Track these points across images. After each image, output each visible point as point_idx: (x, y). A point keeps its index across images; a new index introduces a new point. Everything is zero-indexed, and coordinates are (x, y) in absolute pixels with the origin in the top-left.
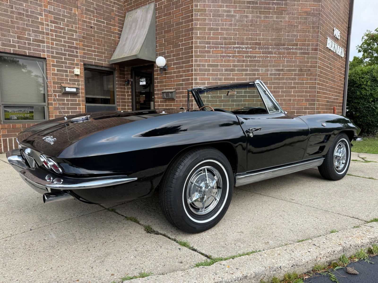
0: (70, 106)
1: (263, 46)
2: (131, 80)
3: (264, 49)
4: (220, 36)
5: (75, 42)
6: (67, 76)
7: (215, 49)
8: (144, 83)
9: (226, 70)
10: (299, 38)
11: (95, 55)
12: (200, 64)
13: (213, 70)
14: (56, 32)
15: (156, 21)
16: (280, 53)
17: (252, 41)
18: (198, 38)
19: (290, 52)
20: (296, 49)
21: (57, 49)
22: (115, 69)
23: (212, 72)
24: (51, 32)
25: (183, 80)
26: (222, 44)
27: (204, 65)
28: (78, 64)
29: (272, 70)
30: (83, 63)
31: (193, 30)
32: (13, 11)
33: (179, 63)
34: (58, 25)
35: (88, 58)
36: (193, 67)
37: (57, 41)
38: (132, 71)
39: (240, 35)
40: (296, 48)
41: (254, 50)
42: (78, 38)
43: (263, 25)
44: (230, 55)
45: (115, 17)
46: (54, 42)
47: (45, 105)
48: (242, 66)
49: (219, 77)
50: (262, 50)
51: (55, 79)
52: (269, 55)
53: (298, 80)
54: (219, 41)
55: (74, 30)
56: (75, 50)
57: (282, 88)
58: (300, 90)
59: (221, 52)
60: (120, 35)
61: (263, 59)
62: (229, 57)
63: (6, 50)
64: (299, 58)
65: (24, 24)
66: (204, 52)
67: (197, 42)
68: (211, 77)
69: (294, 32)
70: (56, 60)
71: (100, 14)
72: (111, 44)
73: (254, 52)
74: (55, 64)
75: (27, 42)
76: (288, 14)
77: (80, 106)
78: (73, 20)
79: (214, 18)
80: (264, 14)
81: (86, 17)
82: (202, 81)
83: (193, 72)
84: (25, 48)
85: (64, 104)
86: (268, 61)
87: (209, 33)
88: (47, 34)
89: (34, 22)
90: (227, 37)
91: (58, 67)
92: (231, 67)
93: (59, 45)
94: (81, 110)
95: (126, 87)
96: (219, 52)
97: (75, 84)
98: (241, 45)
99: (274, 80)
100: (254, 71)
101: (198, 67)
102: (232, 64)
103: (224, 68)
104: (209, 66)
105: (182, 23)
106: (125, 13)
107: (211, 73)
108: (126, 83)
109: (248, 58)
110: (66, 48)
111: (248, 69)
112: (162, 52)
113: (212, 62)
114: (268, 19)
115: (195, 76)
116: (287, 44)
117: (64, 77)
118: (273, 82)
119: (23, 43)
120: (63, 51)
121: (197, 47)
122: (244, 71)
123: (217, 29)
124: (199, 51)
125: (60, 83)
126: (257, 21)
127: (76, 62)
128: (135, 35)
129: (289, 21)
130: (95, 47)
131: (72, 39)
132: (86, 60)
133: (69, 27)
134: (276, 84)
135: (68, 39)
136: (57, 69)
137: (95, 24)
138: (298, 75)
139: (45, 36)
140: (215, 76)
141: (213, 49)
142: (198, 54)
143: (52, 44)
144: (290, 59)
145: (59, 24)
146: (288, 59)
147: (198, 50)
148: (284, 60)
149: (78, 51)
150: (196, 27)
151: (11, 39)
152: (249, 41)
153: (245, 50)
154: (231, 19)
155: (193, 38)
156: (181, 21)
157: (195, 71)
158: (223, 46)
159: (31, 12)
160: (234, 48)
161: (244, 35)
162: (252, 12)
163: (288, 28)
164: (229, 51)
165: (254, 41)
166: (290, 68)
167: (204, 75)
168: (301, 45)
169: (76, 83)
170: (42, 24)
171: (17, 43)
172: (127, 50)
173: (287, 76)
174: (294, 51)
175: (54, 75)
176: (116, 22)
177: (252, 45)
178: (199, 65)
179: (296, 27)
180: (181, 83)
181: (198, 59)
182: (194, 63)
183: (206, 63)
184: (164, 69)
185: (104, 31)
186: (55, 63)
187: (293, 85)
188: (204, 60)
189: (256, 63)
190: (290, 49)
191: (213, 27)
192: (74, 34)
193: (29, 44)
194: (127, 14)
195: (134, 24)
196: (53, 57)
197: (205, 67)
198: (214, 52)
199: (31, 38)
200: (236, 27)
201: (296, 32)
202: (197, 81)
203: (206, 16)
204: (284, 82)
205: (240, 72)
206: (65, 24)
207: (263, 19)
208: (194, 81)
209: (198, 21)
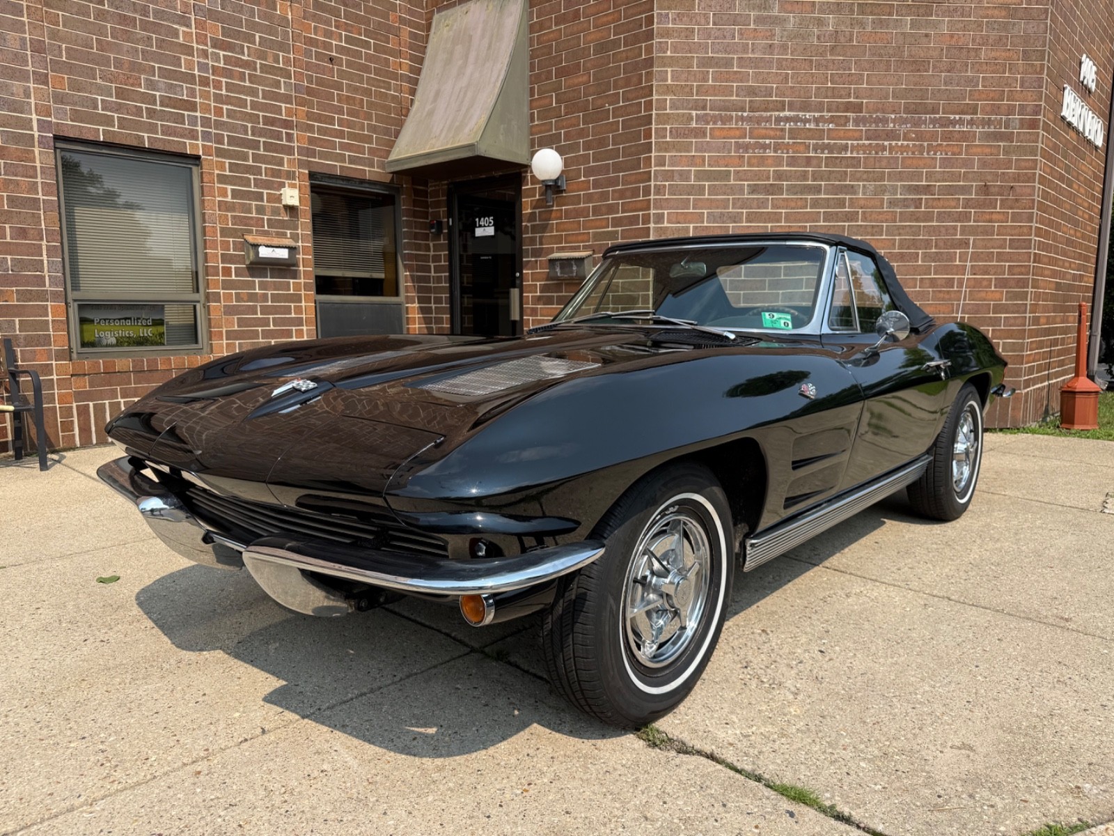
0: (270, 303)
1: (867, 115)
2: (448, 222)
3: (871, 123)
4: (735, 84)
5: (283, 105)
6: (260, 210)
7: (719, 125)
8: (490, 231)
9: (754, 189)
10: (980, 88)
11: (344, 147)
12: (673, 170)
13: (713, 190)
14: (229, 74)
15: (531, 39)
16: (920, 137)
17: (833, 97)
18: (668, 90)
19: (951, 131)
20: (971, 122)
21: (232, 128)
22: (398, 190)
23: (709, 195)
24: (213, 74)
25: (616, 222)
26: (743, 110)
27: (684, 176)
28: (294, 172)
29: (897, 189)
30: (307, 172)
31: (652, 66)
32: (105, 10)
33: (606, 169)
34: (236, 53)
35: (323, 155)
36: (650, 181)
37: (231, 104)
38: (449, 194)
39: (799, 79)
40: (972, 119)
41: (841, 125)
42: (293, 94)
43: (870, 50)
44: (767, 141)
45: (400, 28)
46: (225, 107)
47: (198, 302)
48: (804, 176)
49: (731, 210)
50: (865, 126)
51: (228, 219)
52: (886, 143)
53: (974, 221)
54: (734, 98)
55: (281, 69)
56: (284, 131)
57: (927, 244)
58: (982, 253)
59: (738, 133)
60: (416, 82)
61: (870, 154)
62: (765, 147)
63: (84, 131)
64: (979, 150)
65: (137, 50)
66: (687, 132)
67: (664, 101)
68: (706, 211)
69: (967, 71)
70: (229, 163)
71: (357, 19)
72: (388, 110)
73: (842, 132)
74: (227, 173)
75: (144, 106)
76: (950, 12)
77: (301, 302)
78: (279, 39)
79: (719, 29)
80: (875, 15)
81: (315, 27)
82: (679, 223)
83: (652, 197)
84: (141, 126)
85: (252, 297)
86: (885, 161)
87: (701, 76)
88: (205, 82)
89: (164, 45)
90: (759, 86)
91: (234, 185)
92: (768, 179)
93: (238, 115)
94: (304, 316)
95: (431, 245)
96: (732, 133)
97: (284, 235)
98: (800, 111)
99: (900, 221)
100: (841, 193)
101: (667, 181)
102: (772, 169)
103: (746, 183)
104: (701, 175)
105: (616, 44)
106: (429, 15)
107: (708, 199)
108: (433, 230)
109: (823, 153)
110: (259, 123)
111: (821, 185)
112: (551, 135)
113: (710, 165)
114: (887, 28)
115: (655, 208)
116: (943, 108)
117: (254, 215)
118: (899, 228)
119: (134, 110)
120: (250, 132)
121: (664, 119)
122: (809, 193)
123: (728, 63)
124: (671, 132)
125: (239, 234)
126: (851, 34)
127: (286, 168)
128: (463, 82)
129: (952, 36)
130: (341, 122)
131: (276, 97)
132: (317, 160)
133: (266, 60)
134: (907, 234)
135: (263, 98)
136: (233, 190)
137: (340, 49)
138: (978, 204)
139: (198, 88)
140: (718, 208)
141: (715, 123)
142: (668, 139)
143: (219, 112)
144: (953, 154)
145: (237, 49)
146: (946, 154)
147: (668, 127)
148: (933, 158)
149: (295, 132)
150: (663, 57)
151: (99, 98)
152: (827, 97)
153: (812, 126)
154: (771, 30)
155: (652, 91)
156: (612, 38)
157: (658, 192)
158: (745, 114)
159: (156, 13)
160: (778, 120)
161: (811, 80)
162: (836, 6)
163: (949, 56)
164: (764, 131)
165: (840, 98)
166: (952, 181)
167: (686, 204)
168: (988, 109)
169: (288, 232)
170: (188, 50)
171: (117, 111)
172: (442, 130)
173: (943, 207)
174: (965, 129)
175: (223, 207)
176: (402, 42)
177: (836, 112)
178: (669, 175)
179: (973, 54)
180: (610, 229)
181: (667, 154)
182: (653, 169)
183: (693, 169)
184: (553, 188)
185: (366, 69)
186: (225, 171)
187: (958, 237)
188: (684, 159)
189: (847, 167)
190: (953, 123)
191: (715, 55)
192: (282, 80)
193: (151, 113)
194: (436, 17)
195: (459, 48)
196: (220, 152)
197: (688, 179)
198: (717, 133)
199: (158, 94)
200: (787, 55)
201: (971, 68)
202: (663, 223)
203: (694, 20)
204: (931, 226)
205: (796, 194)
206: (256, 49)
207: (869, 29)
208: (652, 225)
209: (668, 38)
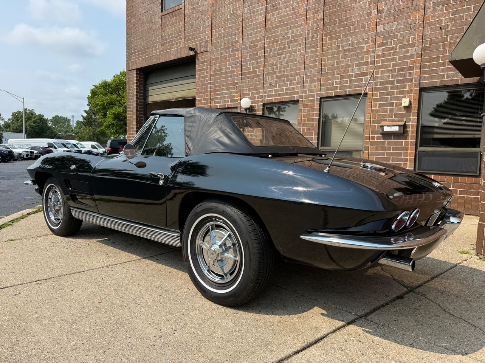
0: (391, 151)
5: (409, 60)
6: (391, 110)
14: (384, 55)
21: (383, 78)
24: (377, 58)
28: (412, 90)
30: (418, 88)
34: (388, 46)
35: (429, 78)
37: (383, 68)
42: (415, 53)
46: (380, 70)
51: (376, 116)
55: (410, 44)
56: (408, 72)
65: (349, 60)
70: (380, 93)
74: (379, 97)
75: (348, 79)
77: (408, 151)
78: (411, 31)
81: (432, 16)
84: (346, 87)
85: (383, 148)
88: (373, 63)
89: (358, 54)
91: (382, 101)
93: (386, 71)
94: (408, 157)
97: (403, 120)
110: (395, 72)
117: (388, 113)
119: (345, 82)
120: (390, 78)
125: (380, 122)
127: (407, 89)
130: (444, 58)
131: (406, 58)
132: (426, 81)
133: (402, 43)
135: (399, 60)
136: (379, 104)
137: (450, 20)
139: (370, 66)
143: (377, 73)
145: (389, 44)
149: (414, 71)
151: (334, 81)
159: (357, 43)
169: (405, 118)
171: (340, 84)
175: (374, 112)
192: (410, 49)
193: (351, 81)
196: (376, 89)
199: (354, 73)
206: (398, 40)
